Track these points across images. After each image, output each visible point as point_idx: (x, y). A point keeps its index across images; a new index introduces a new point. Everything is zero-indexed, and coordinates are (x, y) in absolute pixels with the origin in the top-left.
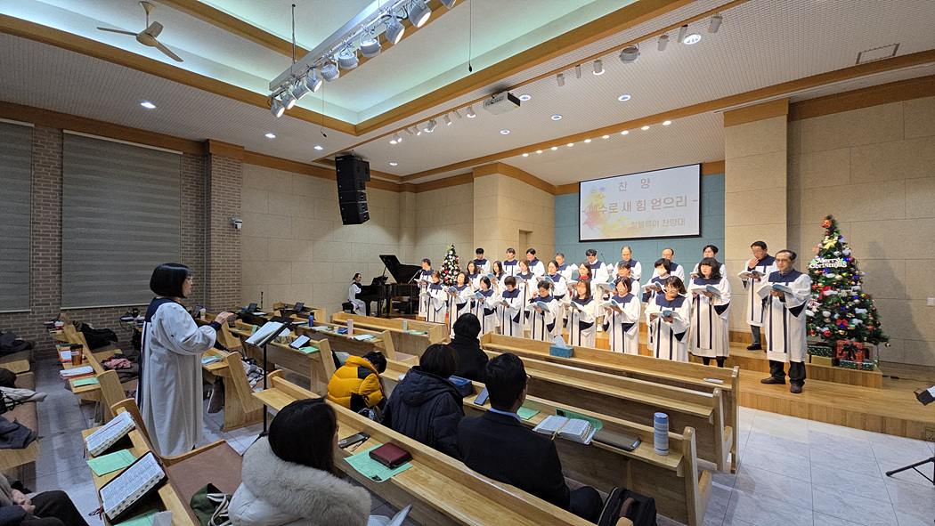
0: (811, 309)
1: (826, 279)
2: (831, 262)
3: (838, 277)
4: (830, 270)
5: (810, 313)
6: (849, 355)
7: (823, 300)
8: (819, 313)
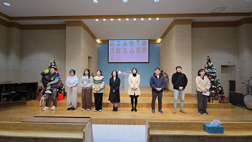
1: (211, 75)
2: (212, 70)
3: (214, 75)
4: (212, 73)
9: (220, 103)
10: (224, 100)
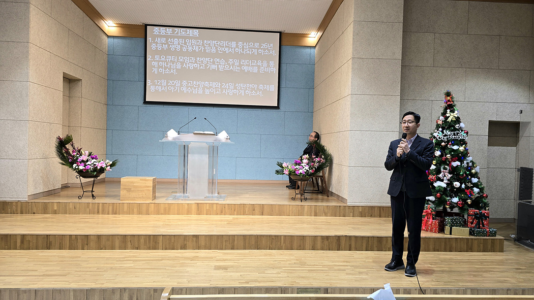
0: (442, 181)
1: (453, 150)
2: (455, 135)
3: (462, 148)
4: (455, 142)
5: (443, 185)
6: (478, 224)
7: (453, 171)
8: (450, 184)
9: (473, 235)
10: (484, 226)
